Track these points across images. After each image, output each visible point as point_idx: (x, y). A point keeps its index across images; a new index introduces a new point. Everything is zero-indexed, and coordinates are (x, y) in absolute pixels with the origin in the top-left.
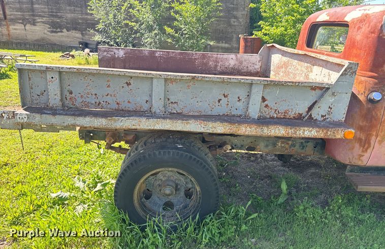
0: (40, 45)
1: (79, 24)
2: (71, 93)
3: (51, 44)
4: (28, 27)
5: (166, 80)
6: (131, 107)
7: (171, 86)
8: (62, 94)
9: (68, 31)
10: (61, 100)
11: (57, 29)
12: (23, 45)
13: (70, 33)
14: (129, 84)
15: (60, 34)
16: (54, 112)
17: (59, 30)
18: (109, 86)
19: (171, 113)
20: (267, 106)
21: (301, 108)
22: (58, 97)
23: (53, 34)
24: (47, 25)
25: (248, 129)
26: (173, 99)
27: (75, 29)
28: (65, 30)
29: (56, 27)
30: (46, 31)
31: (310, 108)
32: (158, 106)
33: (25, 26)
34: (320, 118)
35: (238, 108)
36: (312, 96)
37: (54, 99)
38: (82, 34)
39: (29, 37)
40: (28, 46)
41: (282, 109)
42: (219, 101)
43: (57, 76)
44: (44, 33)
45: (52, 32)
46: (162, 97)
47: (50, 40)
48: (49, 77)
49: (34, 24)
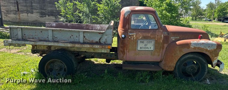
0: (34, 24)
1: (54, 13)
2: (25, 35)
3: (40, 23)
4: (29, 14)
5: (53, 30)
6: (43, 39)
7: (55, 32)
8: (22, 35)
9: (49, 16)
10: (22, 37)
11: (43, 15)
12: (26, 24)
13: (50, 17)
14: (42, 32)
15: (45, 18)
16: (19, 40)
17: (44, 16)
18: (36, 33)
19: (55, 41)
20: (86, 39)
21: (97, 39)
22: (21, 36)
23: (41, 18)
24: (39, 14)
25: (78, 45)
26: (55, 36)
27: (52, 15)
28: (47, 16)
29: (43, 14)
30: (38, 17)
31: (100, 40)
32: (50, 38)
33: (28, 14)
34: (103, 43)
35: (76, 39)
36: (100, 36)
37: (20, 36)
38: (56, 18)
39: (29, 20)
40: (29, 24)
41: (91, 40)
42: (70, 37)
43: (20, 30)
44: (37, 18)
45: (41, 17)
46: (52, 36)
47: (40, 21)
48: (18, 30)
49: (32, 13)
